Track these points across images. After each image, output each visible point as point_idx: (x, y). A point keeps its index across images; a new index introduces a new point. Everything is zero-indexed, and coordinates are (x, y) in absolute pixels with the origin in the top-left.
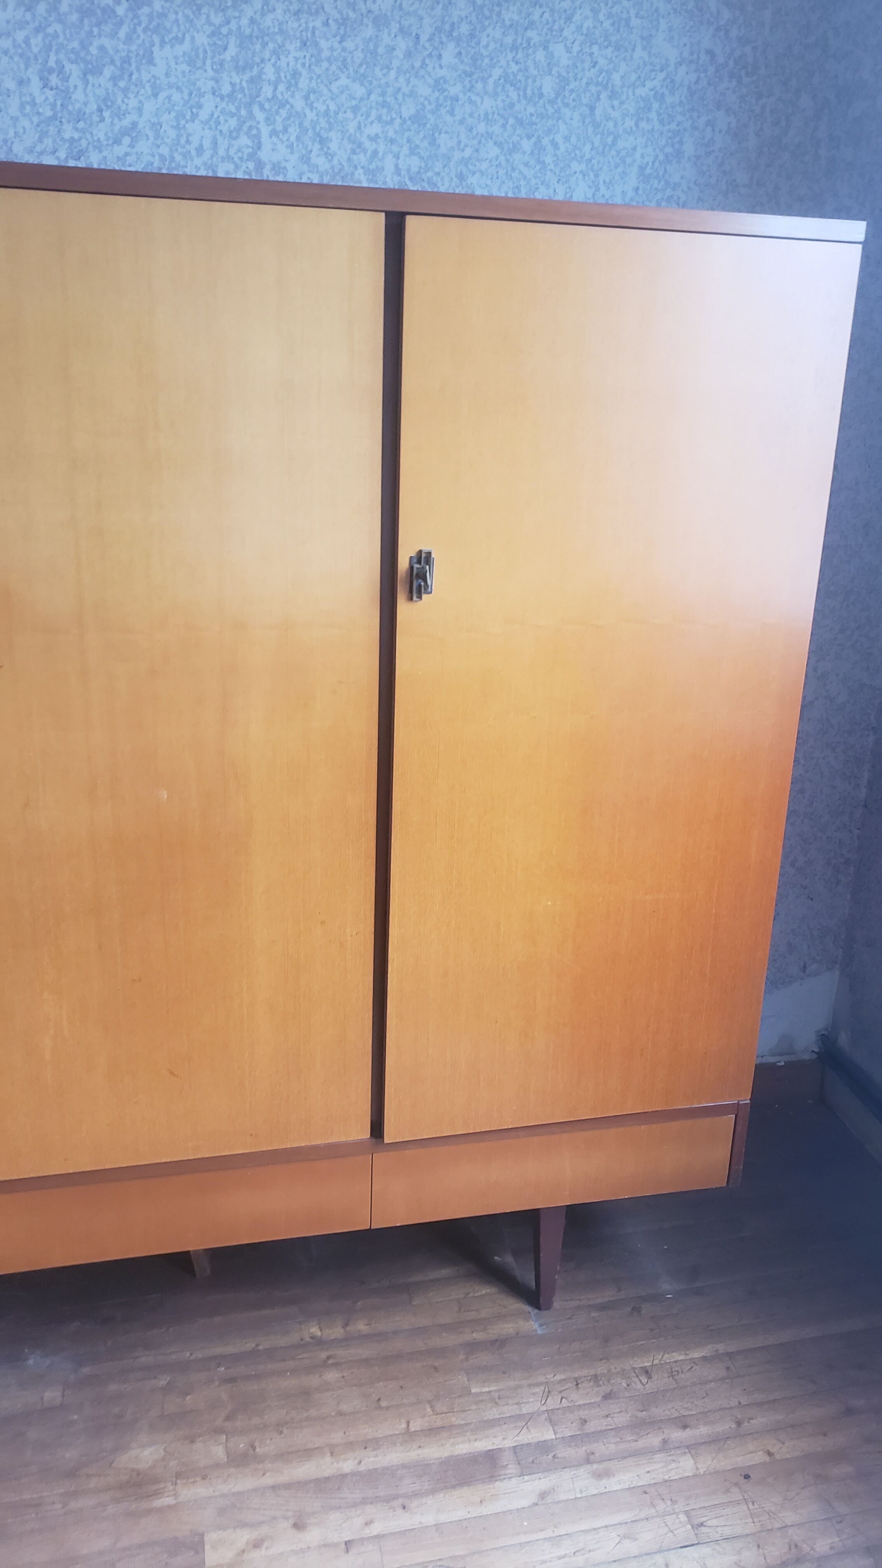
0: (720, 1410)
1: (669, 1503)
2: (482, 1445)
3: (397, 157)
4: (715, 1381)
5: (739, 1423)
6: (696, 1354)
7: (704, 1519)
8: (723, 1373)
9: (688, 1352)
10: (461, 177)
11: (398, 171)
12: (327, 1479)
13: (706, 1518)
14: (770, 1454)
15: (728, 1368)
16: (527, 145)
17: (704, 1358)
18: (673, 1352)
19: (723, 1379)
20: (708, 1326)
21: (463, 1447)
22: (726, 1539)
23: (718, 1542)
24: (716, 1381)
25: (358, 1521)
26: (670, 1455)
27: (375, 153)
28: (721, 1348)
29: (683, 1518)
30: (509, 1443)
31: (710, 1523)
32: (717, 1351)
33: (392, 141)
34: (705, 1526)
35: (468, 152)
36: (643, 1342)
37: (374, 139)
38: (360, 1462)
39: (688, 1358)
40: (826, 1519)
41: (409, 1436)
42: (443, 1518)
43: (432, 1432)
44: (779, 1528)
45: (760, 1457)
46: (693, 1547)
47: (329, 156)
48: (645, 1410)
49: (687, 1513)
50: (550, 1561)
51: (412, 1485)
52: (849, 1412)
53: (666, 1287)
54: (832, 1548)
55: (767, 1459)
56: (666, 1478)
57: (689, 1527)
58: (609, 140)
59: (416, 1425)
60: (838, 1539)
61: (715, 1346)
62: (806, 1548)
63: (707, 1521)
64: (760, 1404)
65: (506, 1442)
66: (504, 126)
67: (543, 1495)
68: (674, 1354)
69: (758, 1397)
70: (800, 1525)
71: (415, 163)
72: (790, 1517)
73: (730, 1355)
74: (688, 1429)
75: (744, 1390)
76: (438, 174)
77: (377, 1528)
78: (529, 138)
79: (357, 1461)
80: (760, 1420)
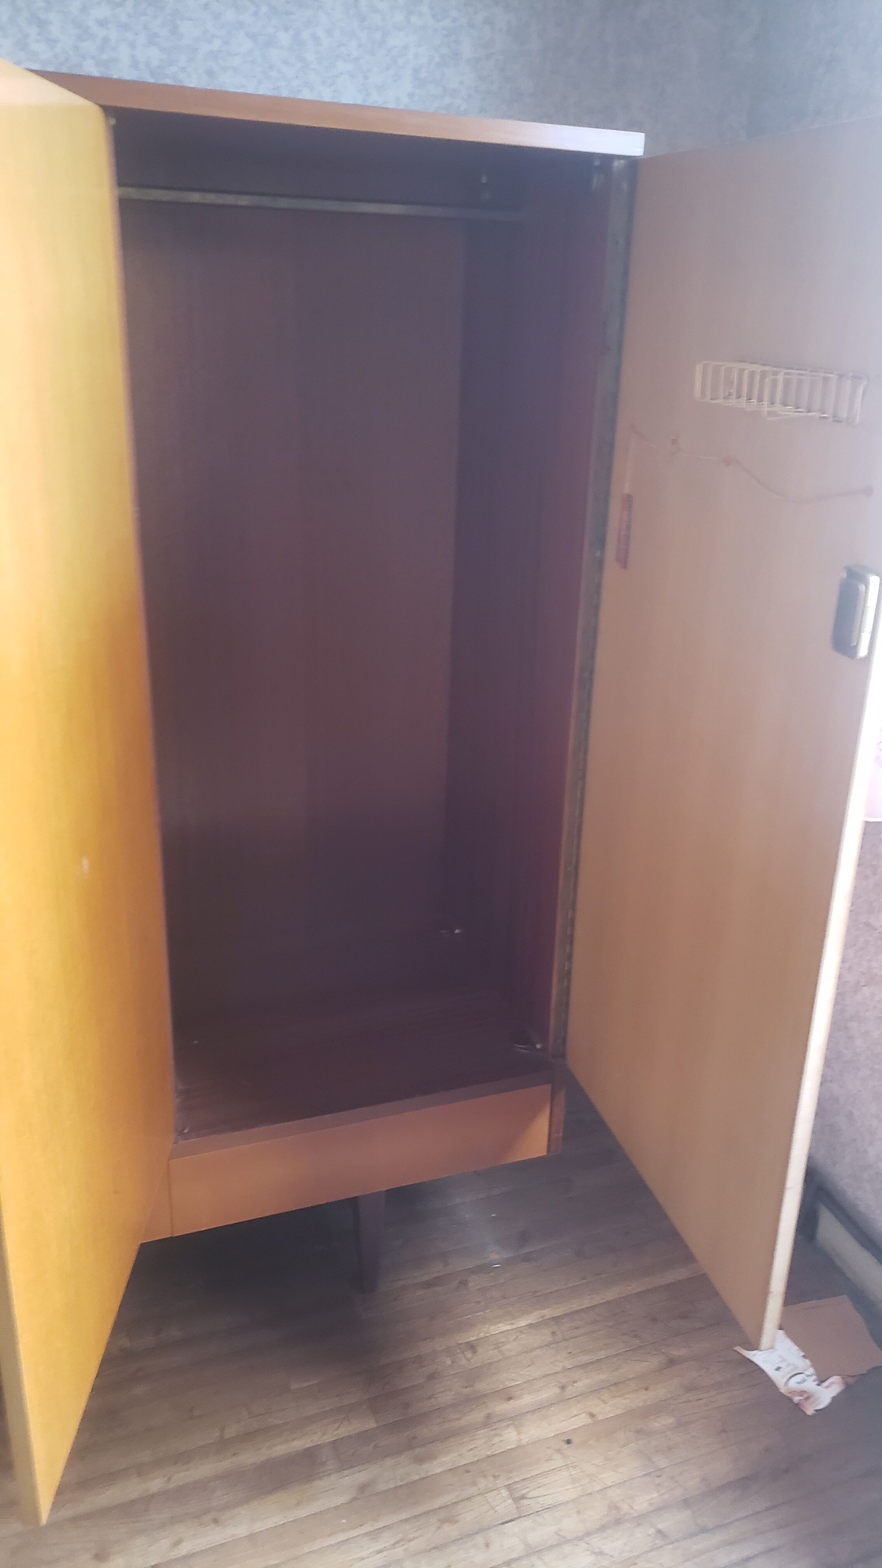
0: (544, 1377)
1: (491, 1479)
2: (300, 1444)
3: (132, 46)
4: (540, 1347)
5: (563, 1388)
6: (523, 1323)
7: (524, 1491)
8: (549, 1339)
9: (513, 1322)
10: (210, 73)
11: (135, 64)
12: (133, 1502)
13: (528, 1489)
14: (592, 1415)
15: (553, 1333)
16: (284, 38)
17: (530, 1326)
18: (499, 1323)
19: (548, 1345)
20: (536, 1292)
21: (281, 1448)
22: (547, 1509)
23: (538, 1513)
24: (542, 1347)
25: (165, 1543)
26: (492, 1430)
27: (106, 40)
28: (548, 1313)
29: (504, 1493)
30: (328, 1438)
31: (530, 1495)
32: (542, 1317)
33: (125, 27)
34: (526, 1498)
35: (217, 44)
36: (469, 1316)
37: (102, 23)
38: (169, 1479)
39: (514, 1327)
40: (644, 1475)
41: (223, 1446)
42: (258, 1527)
43: (247, 1438)
44: (600, 1490)
45: (584, 1420)
46: (513, 1522)
47: (52, 42)
48: (470, 1386)
49: (508, 1487)
50: (367, 1558)
51: (225, 1497)
52: (672, 1362)
53: (494, 1257)
54: (651, 1504)
55: (589, 1421)
56: (489, 1453)
57: (510, 1501)
58: (378, 36)
59: (231, 1431)
60: (656, 1495)
61: (541, 1311)
62: (625, 1508)
63: (529, 1492)
64: (584, 1366)
65: (325, 1437)
66: (256, 14)
67: (363, 1488)
68: (500, 1325)
69: (584, 1359)
70: (619, 1485)
71: (155, 56)
72: (610, 1477)
73: (556, 1319)
74: (512, 1401)
75: (570, 1353)
76: (183, 69)
77: (185, 1548)
78: (286, 29)
79: (167, 1479)
80: (584, 1382)
